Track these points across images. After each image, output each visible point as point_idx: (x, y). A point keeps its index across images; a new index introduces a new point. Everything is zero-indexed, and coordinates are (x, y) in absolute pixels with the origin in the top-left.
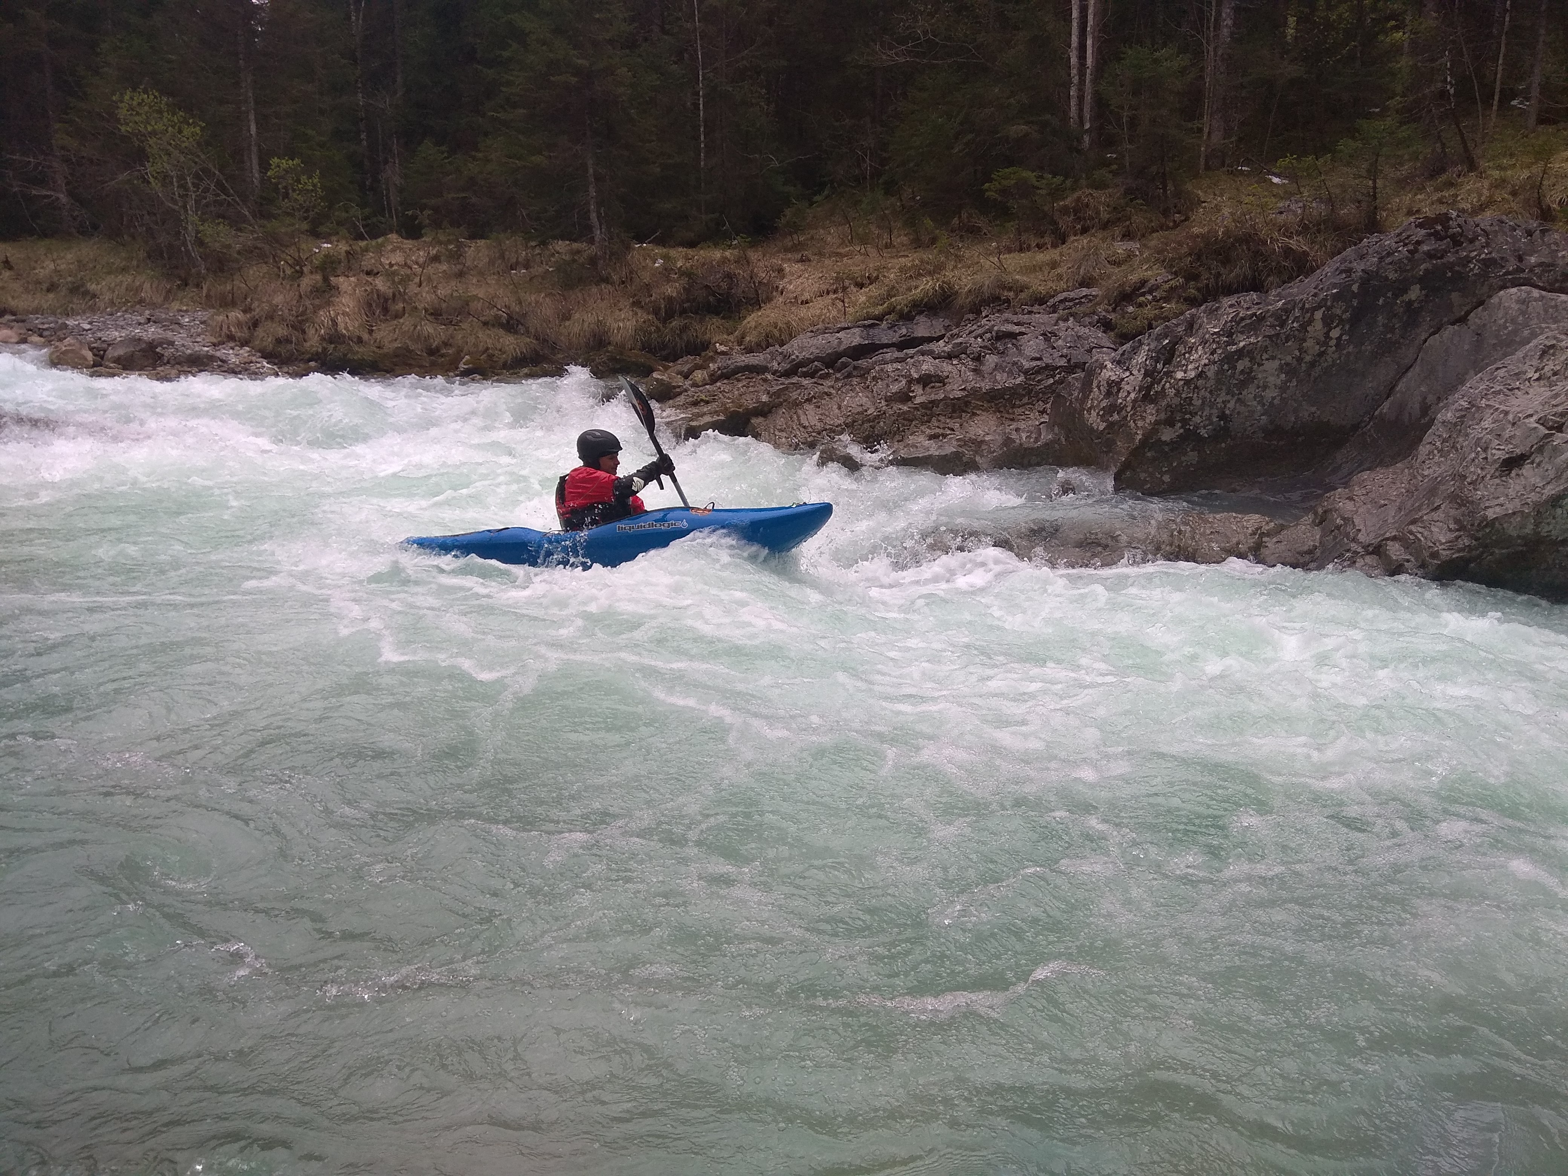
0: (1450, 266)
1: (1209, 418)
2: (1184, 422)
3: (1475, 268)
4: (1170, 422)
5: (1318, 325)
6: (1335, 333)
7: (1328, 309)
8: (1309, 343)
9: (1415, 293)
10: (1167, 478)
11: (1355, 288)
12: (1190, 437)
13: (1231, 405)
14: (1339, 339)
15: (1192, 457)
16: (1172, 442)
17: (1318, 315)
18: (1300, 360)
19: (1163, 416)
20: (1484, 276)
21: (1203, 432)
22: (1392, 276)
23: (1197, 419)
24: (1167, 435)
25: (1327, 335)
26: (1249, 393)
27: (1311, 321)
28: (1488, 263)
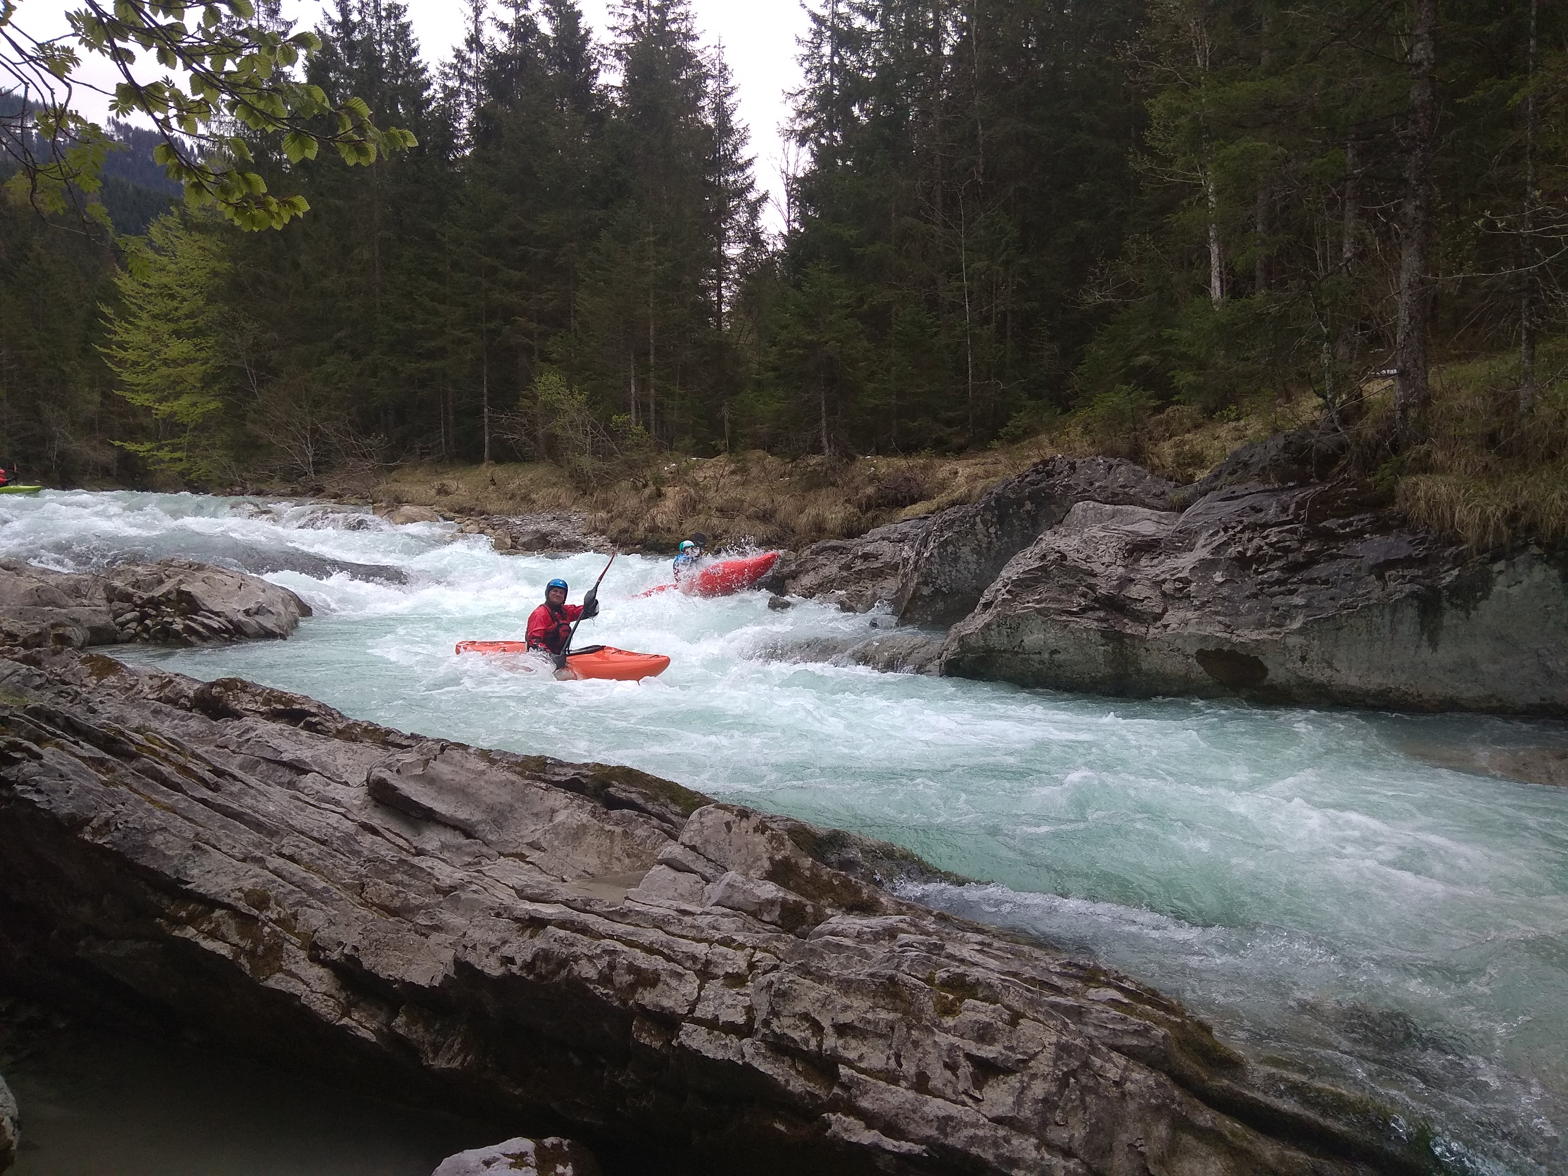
0: (1043, 490)
1: (945, 581)
2: (934, 583)
3: (1059, 490)
4: (926, 584)
5: (981, 526)
6: (992, 530)
7: (982, 516)
8: (980, 536)
9: (1028, 506)
10: (930, 618)
11: (993, 503)
12: (937, 592)
13: (954, 573)
14: (996, 533)
15: (940, 605)
16: (929, 596)
17: (978, 519)
18: (979, 546)
19: (921, 580)
20: (1064, 495)
21: (944, 589)
22: (1012, 496)
23: (939, 581)
24: (926, 591)
25: (987, 530)
26: (961, 566)
27: (975, 524)
28: (1068, 487)
